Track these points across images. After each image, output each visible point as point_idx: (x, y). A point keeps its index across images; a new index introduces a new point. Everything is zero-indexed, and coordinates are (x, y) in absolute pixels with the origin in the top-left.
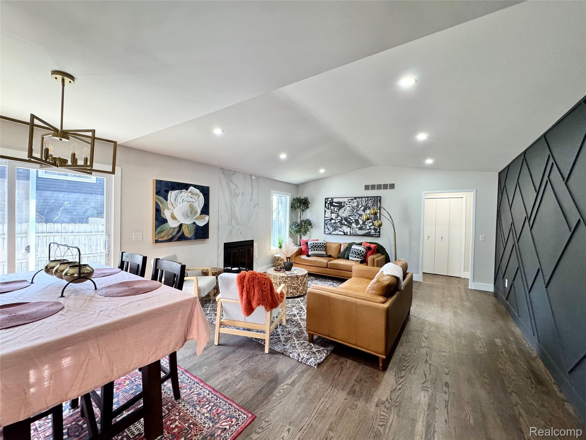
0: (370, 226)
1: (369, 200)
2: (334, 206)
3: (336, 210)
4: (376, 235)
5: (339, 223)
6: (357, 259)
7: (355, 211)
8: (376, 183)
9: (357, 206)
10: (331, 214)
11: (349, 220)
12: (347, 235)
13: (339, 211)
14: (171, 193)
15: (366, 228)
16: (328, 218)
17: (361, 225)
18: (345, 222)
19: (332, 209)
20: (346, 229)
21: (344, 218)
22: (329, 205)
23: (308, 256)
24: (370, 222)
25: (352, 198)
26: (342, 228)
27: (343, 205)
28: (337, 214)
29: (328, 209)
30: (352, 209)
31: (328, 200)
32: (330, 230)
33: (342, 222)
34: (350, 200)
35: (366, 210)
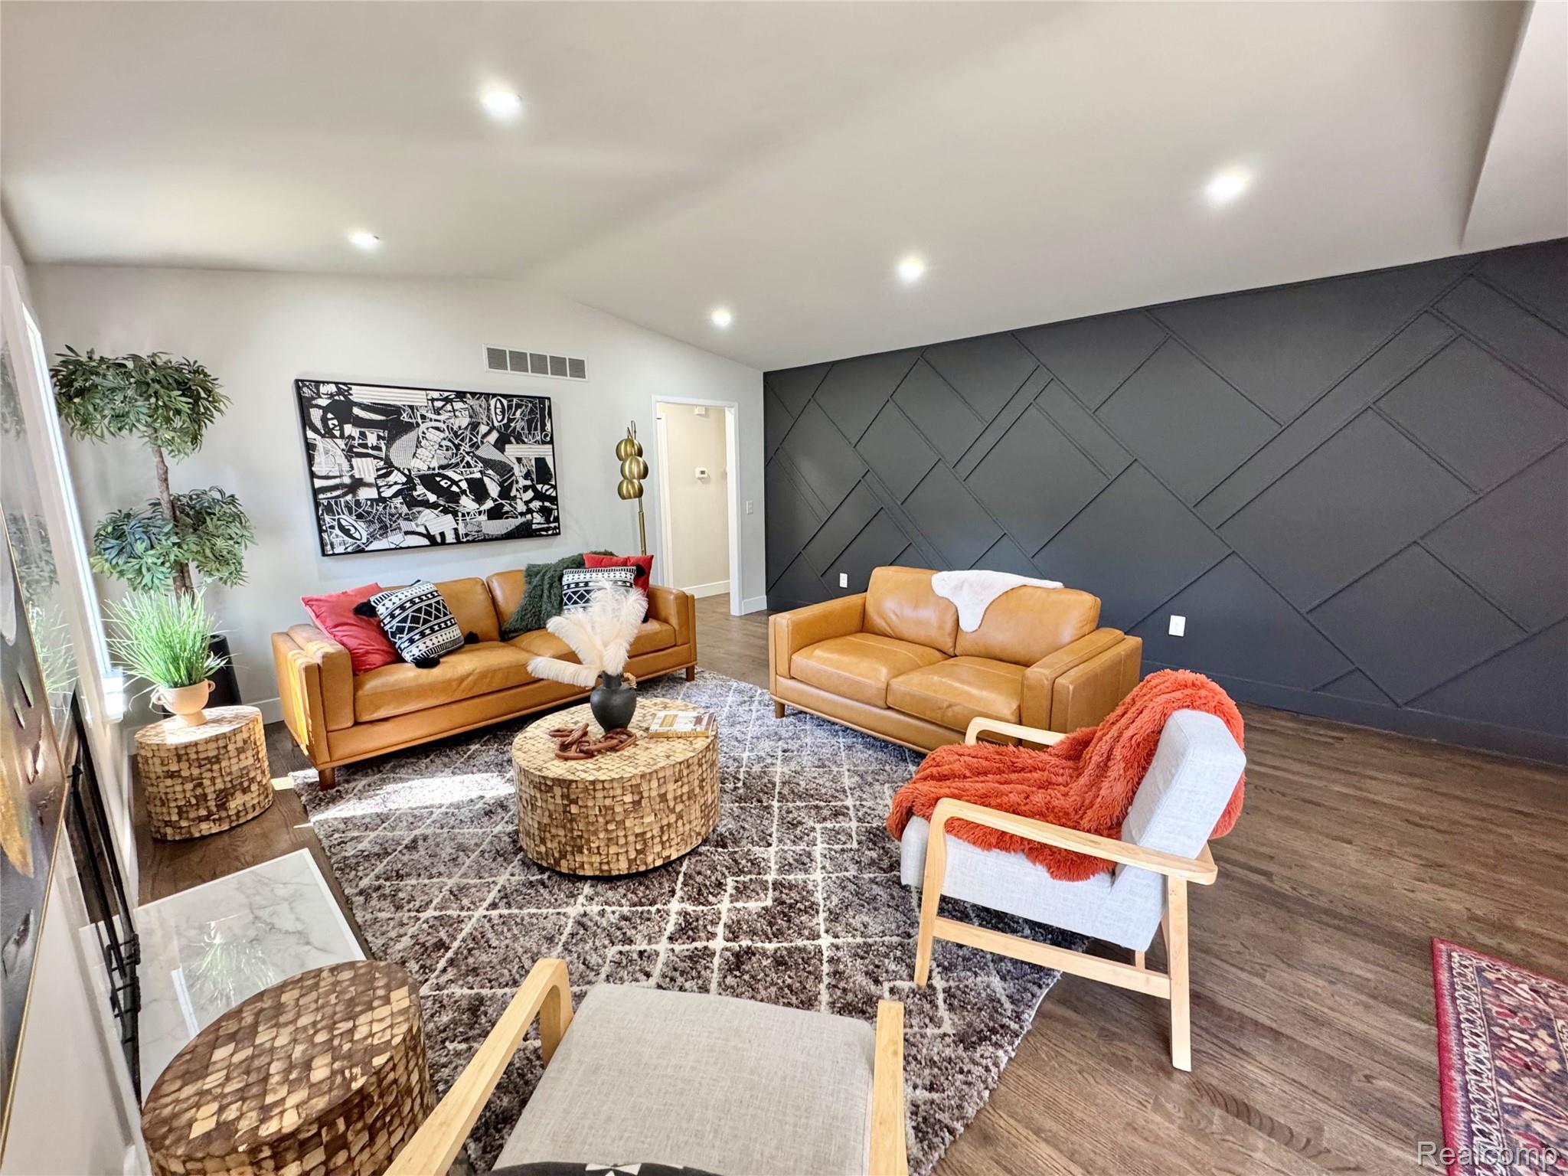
0: (527, 503)
1: (516, 410)
3: (372, 439)
4: (548, 529)
7: (466, 447)
9: (472, 429)
15: (515, 509)
16: (337, 481)
17: (496, 500)
18: (429, 494)
19: (354, 439)
20: (440, 523)
21: (420, 477)
22: (330, 416)
23: (426, 662)
24: (526, 489)
25: (446, 394)
26: (415, 518)
27: (406, 420)
28: (381, 459)
29: (323, 436)
30: (450, 440)
31: (318, 389)
32: (357, 535)
33: (415, 494)
34: (437, 400)
35: (507, 446)
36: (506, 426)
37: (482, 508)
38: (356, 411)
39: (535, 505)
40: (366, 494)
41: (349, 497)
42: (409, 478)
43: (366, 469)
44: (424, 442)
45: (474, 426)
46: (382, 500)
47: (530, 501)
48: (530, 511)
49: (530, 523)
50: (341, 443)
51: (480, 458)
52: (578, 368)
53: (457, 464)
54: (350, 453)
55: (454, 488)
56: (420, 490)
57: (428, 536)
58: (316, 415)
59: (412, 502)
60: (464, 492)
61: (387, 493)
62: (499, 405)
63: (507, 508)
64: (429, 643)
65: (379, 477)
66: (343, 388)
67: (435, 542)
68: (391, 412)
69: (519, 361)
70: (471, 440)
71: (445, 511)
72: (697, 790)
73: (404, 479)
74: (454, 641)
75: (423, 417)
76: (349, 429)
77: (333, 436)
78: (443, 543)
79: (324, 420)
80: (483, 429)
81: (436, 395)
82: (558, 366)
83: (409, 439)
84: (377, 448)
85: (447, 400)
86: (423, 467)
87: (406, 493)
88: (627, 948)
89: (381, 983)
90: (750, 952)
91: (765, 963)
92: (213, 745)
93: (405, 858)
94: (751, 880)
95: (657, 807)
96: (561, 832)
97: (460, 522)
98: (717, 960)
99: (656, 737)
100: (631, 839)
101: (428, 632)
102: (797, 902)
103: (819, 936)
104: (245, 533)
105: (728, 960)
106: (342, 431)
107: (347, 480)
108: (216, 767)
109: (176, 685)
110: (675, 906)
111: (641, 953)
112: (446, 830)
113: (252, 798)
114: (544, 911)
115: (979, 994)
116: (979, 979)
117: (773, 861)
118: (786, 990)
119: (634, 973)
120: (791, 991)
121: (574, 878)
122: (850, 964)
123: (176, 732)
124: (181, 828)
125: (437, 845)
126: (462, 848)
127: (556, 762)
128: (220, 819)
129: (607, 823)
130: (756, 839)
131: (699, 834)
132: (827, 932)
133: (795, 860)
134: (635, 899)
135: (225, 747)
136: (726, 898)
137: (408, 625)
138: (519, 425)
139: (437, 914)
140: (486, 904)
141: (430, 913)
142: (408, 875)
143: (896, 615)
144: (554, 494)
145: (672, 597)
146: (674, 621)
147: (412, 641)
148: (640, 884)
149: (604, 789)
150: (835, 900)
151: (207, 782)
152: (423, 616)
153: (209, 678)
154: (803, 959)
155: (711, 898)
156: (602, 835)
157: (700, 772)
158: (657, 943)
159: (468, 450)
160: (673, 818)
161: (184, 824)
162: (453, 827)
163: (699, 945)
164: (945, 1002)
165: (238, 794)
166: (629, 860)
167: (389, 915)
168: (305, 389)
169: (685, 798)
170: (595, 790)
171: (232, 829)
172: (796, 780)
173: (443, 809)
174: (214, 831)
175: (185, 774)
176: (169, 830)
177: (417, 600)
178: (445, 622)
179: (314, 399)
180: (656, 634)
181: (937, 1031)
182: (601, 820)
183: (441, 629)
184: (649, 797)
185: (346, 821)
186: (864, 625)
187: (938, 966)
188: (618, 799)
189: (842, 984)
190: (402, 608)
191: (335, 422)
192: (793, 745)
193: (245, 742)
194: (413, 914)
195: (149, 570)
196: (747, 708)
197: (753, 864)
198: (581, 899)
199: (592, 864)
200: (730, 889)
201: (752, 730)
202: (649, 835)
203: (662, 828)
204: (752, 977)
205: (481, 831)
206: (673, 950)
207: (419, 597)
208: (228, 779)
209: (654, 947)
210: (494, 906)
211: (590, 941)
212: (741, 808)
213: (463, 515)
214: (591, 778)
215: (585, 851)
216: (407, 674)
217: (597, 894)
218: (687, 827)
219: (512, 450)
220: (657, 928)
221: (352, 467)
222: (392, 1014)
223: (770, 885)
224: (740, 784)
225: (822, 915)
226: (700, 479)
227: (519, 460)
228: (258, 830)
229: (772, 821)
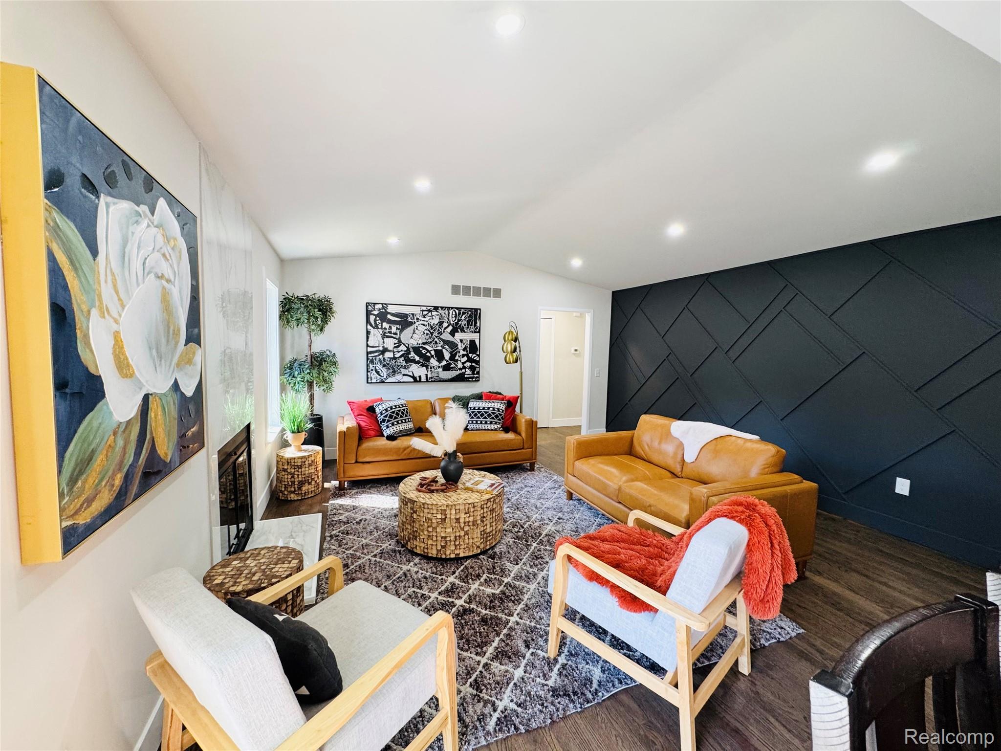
0: (463, 363)
1: (462, 315)
2: (390, 322)
3: (394, 330)
4: (473, 378)
5: (403, 358)
9: (440, 325)
10: (383, 338)
11: (424, 352)
13: (401, 333)
14: (108, 206)
15: (457, 366)
16: (377, 349)
17: (447, 361)
18: (416, 356)
19: (386, 329)
20: (417, 370)
21: (413, 348)
22: (378, 319)
23: (391, 438)
24: (463, 356)
25: (429, 308)
26: (408, 368)
27: (410, 320)
28: (397, 339)
29: (374, 328)
30: (429, 330)
31: (374, 306)
32: (382, 375)
33: (410, 356)
34: (425, 311)
35: (456, 334)
36: (457, 323)
37: (440, 365)
38: (389, 316)
39: (468, 364)
40: (388, 355)
41: (381, 356)
42: (408, 348)
43: (390, 343)
44: (416, 331)
45: (441, 323)
46: (395, 358)
47: (465, 362)
48: (464, 368)
49: (464, 374)
50: (381, 331)
51: (441, 339)
52: (497, 293)
53: (431, 342)
54: (384, 336)
55: (428, 354)
56: (412, 354)
57: (414, 377)
58: (372, 318)
59: (408, 360)
60: (432, 356)
61: (397, 355)
62: (454, 313)
63: (453, 365)
64: (395, 429)
65: (395, 347)
66: (385, 306)
67: (416, 380)
68: (404, 316)
69: (467, 290)
70: (439, 330)
71: (423, 365)
72: (479, 522)
73: (406, 349)
74: (410, 430)
75: (418, 319)
76: (385, 325)
77: (378, 328)
78: (420, 381)
79: (375, 321)
80: (445, 325)
81: (424, 308)
82: (487, 292)
83: (409, 330)
84: (395, 334)
85: (430, 311)
86: (414, 342)
87: (406, 356)
88: (418, 591)
89: (292, 556)
90: (472, 611)
91: (476, 618)
92: (300, 460)
93: (353, 527)
94: (496, 578)
95: (454, 525)
96: (409, 527)
97: (429, 371)
98: (454, 609)
99: (467, 489)
100: (439, 538)
101: (395, 423)
102: (512, 595)
103: (512, 615)
104: (336, 370)
105: (459, 611)
106: (382, 325)
107: (381, 348)
108: (300, 470)
109: (293, 432)
110: (451, 579)
111: (423, 595)
112: (375, 519)
113: (311, 487)
114: (394, 564)
115: (582, 673)
116: (587, 666)
117: (513, 572)
118: (478, 634)
119: (414, 602)
120: (480, 635)
121: (414, 554)
122: (519, 633)
123: (290, 453)
124: (285, 494)
125: (368, 524)
126: (377, 528)
127: (414, 492)
128: (298, 494)
129: (428, 527)
130: (512, 559)
131: (478, 547)
132: (518, 614)
133: (525, 575)
134: (435, 571)
135: (304, 462)
136: (478, 583)
137: (387, 419)
138: (463, 323)
139: (352, 552)
140: (372, 554)
141: (351, 552)
142: (351, 534)
143: (648, 445)
144: (478, 359)
145: (524, 420)
146: (523, 434)
147: (388, 427)
148: (441, 565)
149: (428, 508)
150: (533, 601)
151: (296, 476)
152: (395, 415)
153: (305, 431)
154: (496, 623)
155: (470, 581)
156: (426, 533)
157: (482, 512)
158: (433, 593)
159: (437, 335)
160: (462, 533)
161: (286, 493)
162: (379, 518)
163: (451, 600)
164: (559, 670)
165: (306, 484)
166: (437, 550)
167: (335, 548)
168: (369, 307)
169: (471, 524)
170: (424, 508)
171: (302, 499)
172: (554, 535)
173: (380, 510)
174: (295, 499)
175: (289, 471)
176: (281, 494)
177: (394, 407)
178: (405, 420)
179: (372, 311)
180: (512, 440)
181: (543, 682)
182: (426, 524)
183: (402, 423)
184: (450, 518)
185: (341, 506)
186: (630, 451)
187: (568, 651)
188: (435, 515)
189: (508, 641)
190: (386, 410)
191: (380, 321)
192: (566, 516)
193: (312, 461)
194: (344, 550)
195: (298, 383)
196: (553, 491)
197: (502, 571)
198: (412, 564)
199: (420, 547)
200: (482, 580)
201: (549, 504)
202: (448, 539)
203: (456, 537)
204: (466, 622)
205: (388, 523)
206: (437, 598)
207: (395, 406)
208: (304, 476)
209: (430, 594)
210: (375, 556)
211: (404, 583)
212: (514, 542)
213: (431, 368)
214: (424, 502)
215: (418, 540)
216: (382, 442)
217: (420, 564)
218: (471, 541)
219: (459, 336)
220: (436, 586)
221: (384, 342)
222: (288, 568)
223: (504, 584)
224: (522, 530)
225: (521, 606)
226: (574, 354)
227: (461, 341)
228: (310, 502)
229: (527, 553)
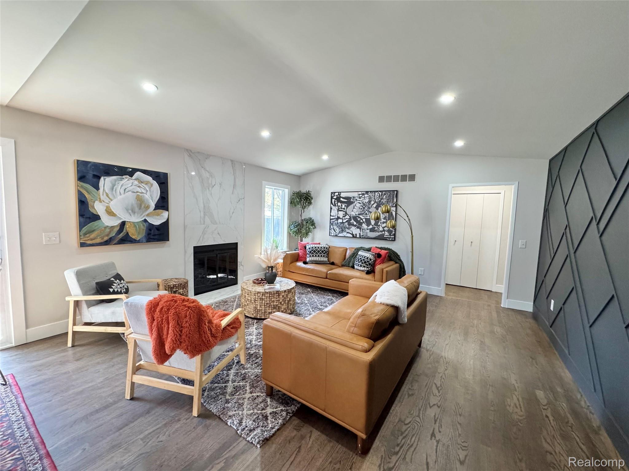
0: (383, 228)
1: (384, 196)
2: (342, 202)
3: (343, 206)
4: (389, 238)
5: (347, 223)
6: (363, 269)
7: (366, 208)
8: (392, 174)
9: (369, 203)
10: (338, 211)
11: (359, 219)
12: (356, 237)
13: (347, 208)
14: (104, 179)
15: (379, 229)
16: (335, 217)
17: (373, 226)
18: (354, 222)
19: (340, 206)
21: (353, 217)
25: (363, 192)
26: (350, 229)
27: (352, 201)
30: (362, 206)
32: (336, 232)
34: (361, 194)
35: (379, 208)
36: (380, 201)
37: (368, 228)
38: (341, 199)
39: (386, 229)
40: (340, 221)
41: (336, 221)
42: (350, 217)
43: (341, 214)
44: (355, 207)
46: (343, 223)
48: (384, 231)
49: (384, 235)
51: (369, 211)
52: (412, 178)
53: (363, 214)
55: (361, 221)
58: (333, 200)
59: (350, 224)
60: (364, 222)
62: (378, 195)
63: (376, 229)
65: (343, 217)
66: (339, 193)
67: (354, 236)
68: (348, 198)
69: (389, 179)
70: (368, 206)
75: (356, 200)
77: (336, 206)
82: (404, 178)
83: (352, 206)
86: (353, 214)
87: (349, 221)
97: (361, 231)
138: (384, 201)
146: (376, 277)
168: (333, 194)
179: (333, 197)
190: (311, 249)
191: (337, 202)
213: (363, 229)
221: (338, 214)
